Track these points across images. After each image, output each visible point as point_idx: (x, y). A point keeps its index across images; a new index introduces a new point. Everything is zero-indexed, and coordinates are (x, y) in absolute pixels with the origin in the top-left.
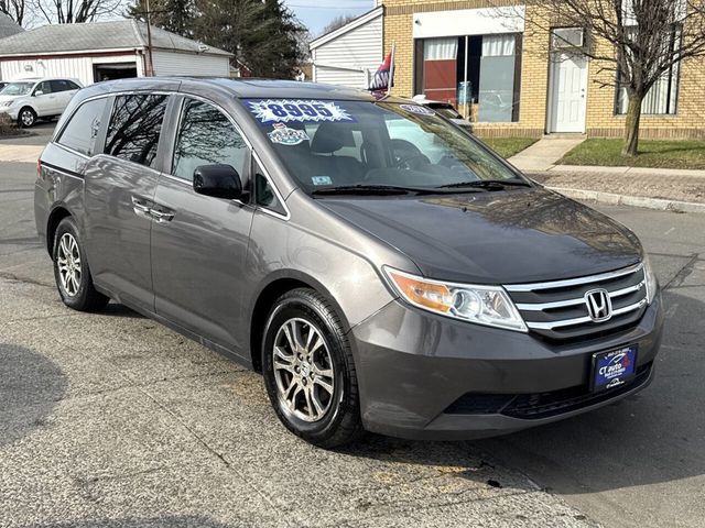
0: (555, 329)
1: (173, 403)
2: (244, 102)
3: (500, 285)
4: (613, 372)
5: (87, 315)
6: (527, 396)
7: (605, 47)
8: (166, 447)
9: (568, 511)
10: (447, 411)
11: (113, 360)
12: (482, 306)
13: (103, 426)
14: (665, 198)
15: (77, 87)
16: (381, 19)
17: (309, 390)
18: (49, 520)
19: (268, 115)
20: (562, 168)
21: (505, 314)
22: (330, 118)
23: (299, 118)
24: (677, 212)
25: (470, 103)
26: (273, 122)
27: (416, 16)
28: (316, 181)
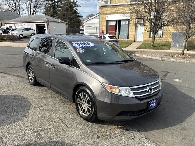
0: (141, 96)
1: (55, 110)
2: (71, 42)
3: (129, 87)
4: (153, 105)
5: (35, 87)
6: (135, 112)
7: (148, 23)
8: (53, 122)
9: (143, 136)
10: (117, 115)
11: (41, 99)
12: (125, 92)
13: (39, 117)
14: (161, 57)
15: (32, 30)
16: (99, 16)
17: (86, 109)
18: (27, 142)
19: (76, 45)
20: (138, 50)
21: (130, 93)
22: (90, 46)
23: (83, 46)
24: (163, 60)
25: (118, 34)
26: (77, 47)
27: (107, 15)
28: (87, 61)
